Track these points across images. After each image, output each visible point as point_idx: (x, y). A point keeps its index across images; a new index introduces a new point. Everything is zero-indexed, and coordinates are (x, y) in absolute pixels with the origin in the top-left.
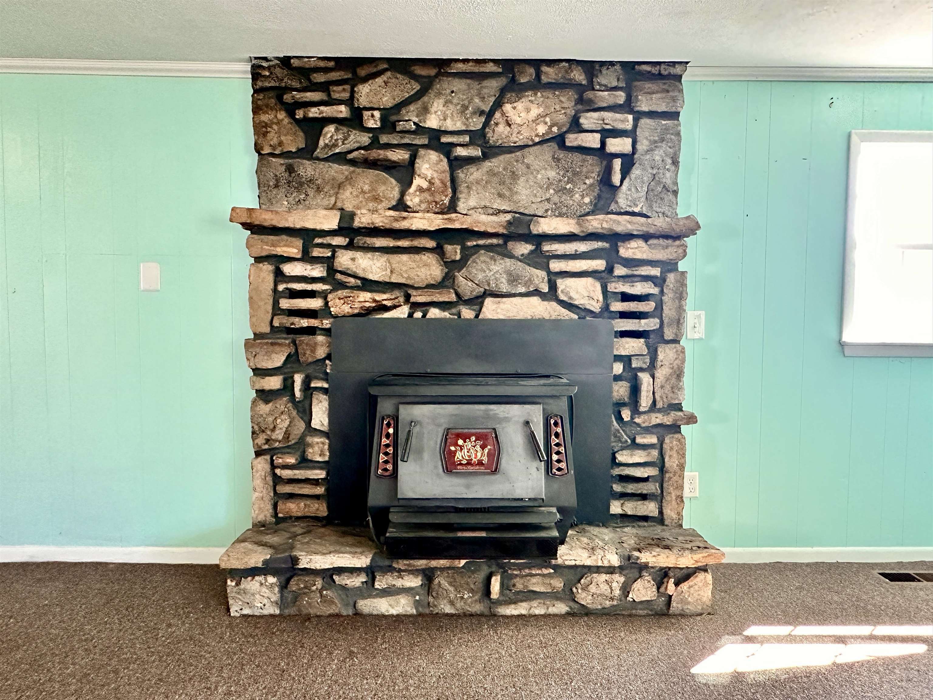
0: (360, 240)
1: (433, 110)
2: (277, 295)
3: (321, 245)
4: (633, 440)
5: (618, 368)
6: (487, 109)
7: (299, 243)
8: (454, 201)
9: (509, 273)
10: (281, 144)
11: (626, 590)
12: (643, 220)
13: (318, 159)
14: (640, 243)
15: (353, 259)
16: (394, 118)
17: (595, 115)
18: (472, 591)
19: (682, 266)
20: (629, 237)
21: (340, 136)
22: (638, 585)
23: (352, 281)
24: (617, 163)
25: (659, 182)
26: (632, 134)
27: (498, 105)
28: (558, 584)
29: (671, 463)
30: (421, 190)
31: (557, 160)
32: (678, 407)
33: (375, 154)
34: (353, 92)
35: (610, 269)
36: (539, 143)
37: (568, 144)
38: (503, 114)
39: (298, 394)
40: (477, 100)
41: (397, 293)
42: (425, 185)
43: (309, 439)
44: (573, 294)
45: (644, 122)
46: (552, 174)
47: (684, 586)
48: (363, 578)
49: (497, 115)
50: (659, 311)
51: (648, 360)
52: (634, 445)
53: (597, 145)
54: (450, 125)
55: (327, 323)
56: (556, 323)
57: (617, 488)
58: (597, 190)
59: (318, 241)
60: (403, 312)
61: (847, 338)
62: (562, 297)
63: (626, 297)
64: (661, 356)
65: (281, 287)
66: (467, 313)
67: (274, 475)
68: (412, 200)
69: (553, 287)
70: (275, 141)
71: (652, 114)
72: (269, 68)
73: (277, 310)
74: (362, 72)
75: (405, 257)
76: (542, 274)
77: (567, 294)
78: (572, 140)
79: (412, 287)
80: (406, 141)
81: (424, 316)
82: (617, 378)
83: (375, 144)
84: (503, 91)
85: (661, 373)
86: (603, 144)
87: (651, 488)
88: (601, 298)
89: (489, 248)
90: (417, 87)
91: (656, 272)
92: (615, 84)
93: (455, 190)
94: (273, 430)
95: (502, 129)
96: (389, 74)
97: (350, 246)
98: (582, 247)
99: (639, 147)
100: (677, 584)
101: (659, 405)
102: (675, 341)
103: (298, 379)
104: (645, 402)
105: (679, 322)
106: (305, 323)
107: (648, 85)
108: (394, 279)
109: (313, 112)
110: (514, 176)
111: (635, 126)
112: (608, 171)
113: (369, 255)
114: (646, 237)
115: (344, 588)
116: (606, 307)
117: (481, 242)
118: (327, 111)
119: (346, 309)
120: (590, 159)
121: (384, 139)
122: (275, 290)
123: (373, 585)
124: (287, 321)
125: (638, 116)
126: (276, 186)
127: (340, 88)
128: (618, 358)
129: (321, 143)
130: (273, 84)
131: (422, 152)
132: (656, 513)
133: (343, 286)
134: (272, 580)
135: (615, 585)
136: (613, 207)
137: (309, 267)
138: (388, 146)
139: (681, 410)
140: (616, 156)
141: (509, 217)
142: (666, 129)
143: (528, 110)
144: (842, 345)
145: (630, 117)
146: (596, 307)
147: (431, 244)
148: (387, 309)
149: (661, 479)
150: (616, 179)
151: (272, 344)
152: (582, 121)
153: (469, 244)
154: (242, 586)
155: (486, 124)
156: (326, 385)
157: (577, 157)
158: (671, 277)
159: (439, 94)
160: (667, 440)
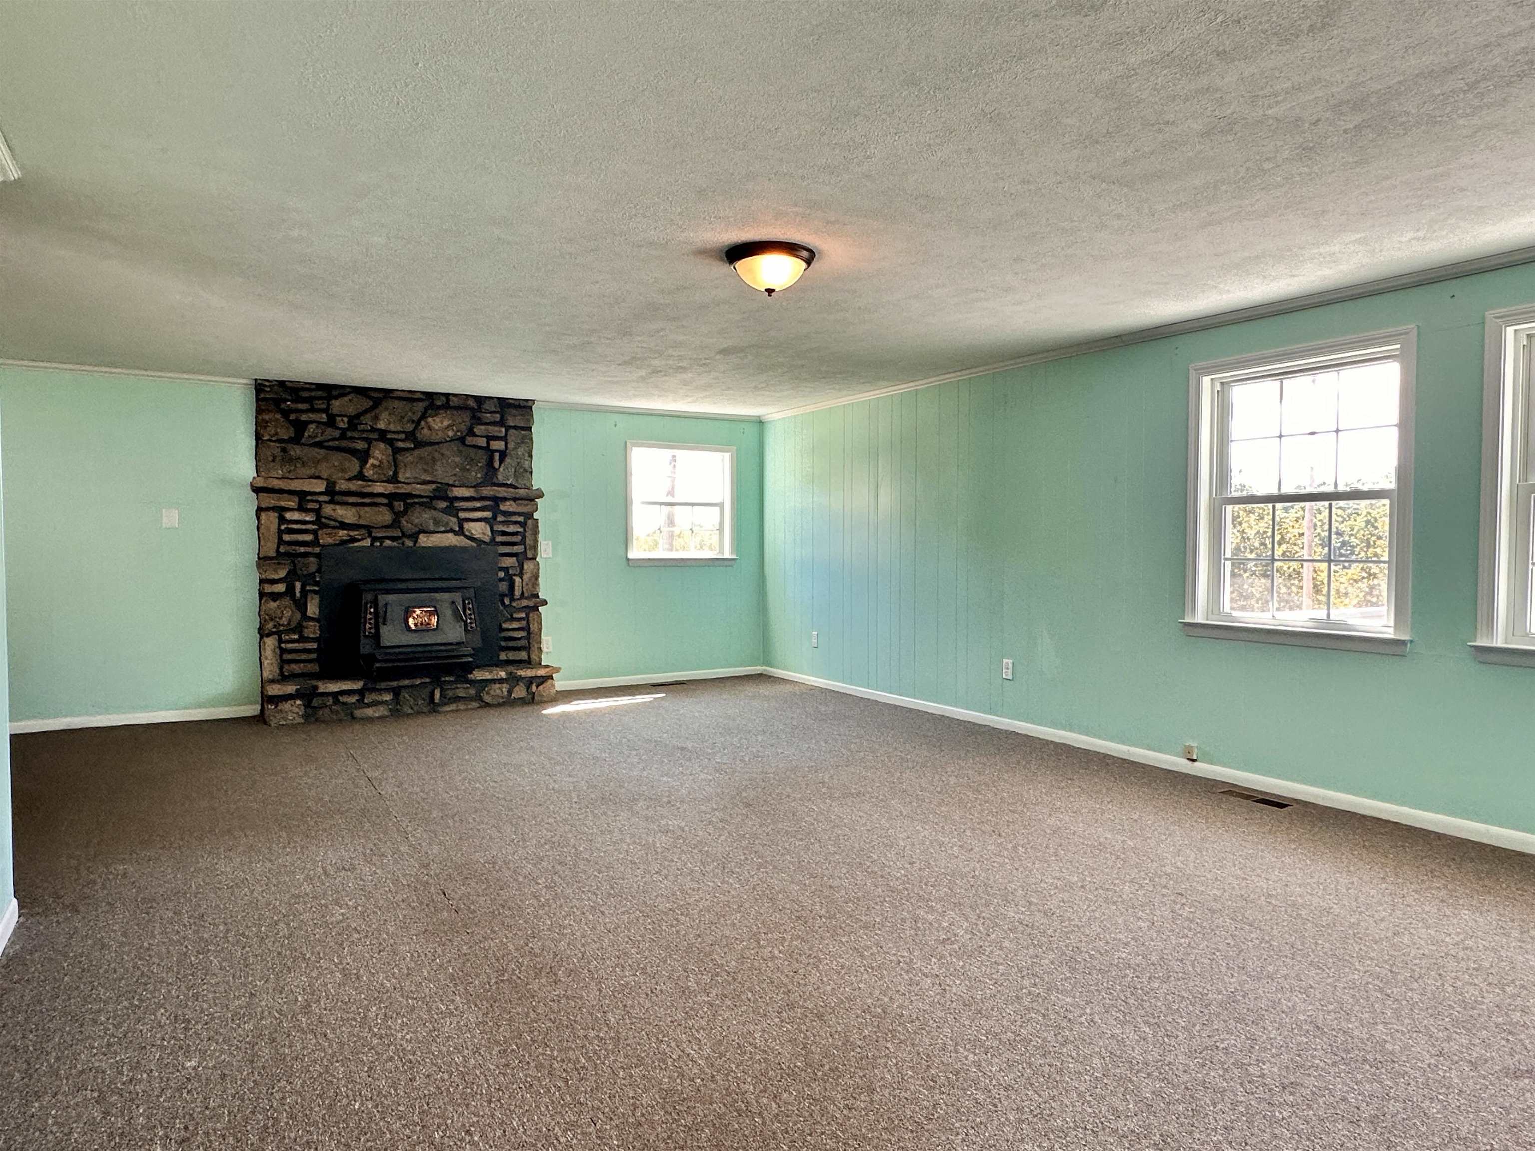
0: (338, 498)
1: (381, 418)
2: (280, 532)
3: (313, 501)
4: (511, 616)
5: (501, 574)
6: (415, 418)
7: (297, 499)
8: (396, 473)
9: (435, 519)
10: (277, 434)
11: (510, 692)
12: (512, 490)
13: (304, 445)
14: (512, 502)
15: (334, 510)
16: (356, 421)
17: (482, 427)
18: (424, 700)
19: (536, 515)
20: (505, 499)
21: (320, 431)
22: (517, 689)
23: (332, 523)
24: (497, 456)
25: (521, 467)
26: (504, 438)
27: (424, 417)
28: (472, 692)
29: (534, 627)
30: (373, 465)
31: (460, 451)
32: (537, 596)
33: (344, 443)
34: (329, 405)
35: (494, 517)
36: (450, 441)
37: (467, 443)
38: (427, 422)
39: (298, 595)
40: (410, 414)
41: (363, 531)
42: (377, 463)
43: (305, 624)
44: (473, 531)
45: (511, 431)
46: (457, 459)
47: (541, 688)
48: (357, 698)
49: (423, 423)
50: (523, 542)
51: (518, 569)
52: (513, 619)
53: (484, 444)
54: (392, 427)
55: (317, 550)
56: (464, 549)
57: (503, 644)
58: (485, 470)
59: (309, 497)
60: (367, 542)
61: (630, 556)
62: (467, 533)
63: (504, 533)
64: (525, 567)
65: (283, 527)
66: (409, 543)
67: (281, 648)
68: (369, 472)
69: (461, 527)
70: (273, 432)
71: (515, 427)
72: (269, 386)
73: (281, 541)
74: (335, 393)
75: (367, 509)
76: (454, 519)
77: (469, 531)
78: (470, 440)
79: (373, 527)
80: (364, 435)
81: (381, 544)
82: (501, 580)
83: (343, 436)
84: (426, 409)
85: (526, 577)
86: (488, 443)
87: (523, 643)
88: (489, 533)
89: (421, 504)
90: (371, 403)
91: (521, 519)
92: (493, 409)
93: (396, 466)
94: (281, 618)
95: (426, 431)
96: (353, 395)
97: (331, 502)
98: (478, 504)
99: (509, 446)
100: (537, 687)
101: (526, 595)
102: (534, 558)
103: (298, 585)
104: (517, 593)
105: (535, 547)
106: (302, 549)
107: (514, 411)
108: (362, 522)
109: (304, 417)
110: (434, 460)
111: (506, 434)
112: (491, 460)
113: (345, 507)
114: (515, 499)
115: (344, 704)
116: (493, 539)
117: (416, 500)
118: (313, 416)
119: (330, 540)
120: (481, 452)
121: (349, 434)
122: (279, 529)
123: (363, 701)
124: (291, 549)
125: (508, 428)
126: (273, 461)
127: (321, 402)
128: (501, 569)
129: (306, 434)
130: (272, 396)
131: (375, 443)
132: (526, 658)
133: (327, 526)
134: (298, 702)
135: (504, 690)
136: (495, 480)
137: (304, 514)
138: (352, 438)
139: (538, 597)
140: (496, 451)
141: (434, 486)
142: (524, 437)
143: (442, 422)
144: (628, 559)
145: (503, 429)
146: (487, 539)
147: (385, 501)
148: (359, 540)
149: (528, 638)
150: (496, 464)
151: (279, 563)
152: (475, 430)
153: (408, 501)
154: (279, 708)
155: (416, 428)
156: (317, 589)
157: (471, 450)
158: (530, 522)
159: (386, 409)
160: (531, 615)
